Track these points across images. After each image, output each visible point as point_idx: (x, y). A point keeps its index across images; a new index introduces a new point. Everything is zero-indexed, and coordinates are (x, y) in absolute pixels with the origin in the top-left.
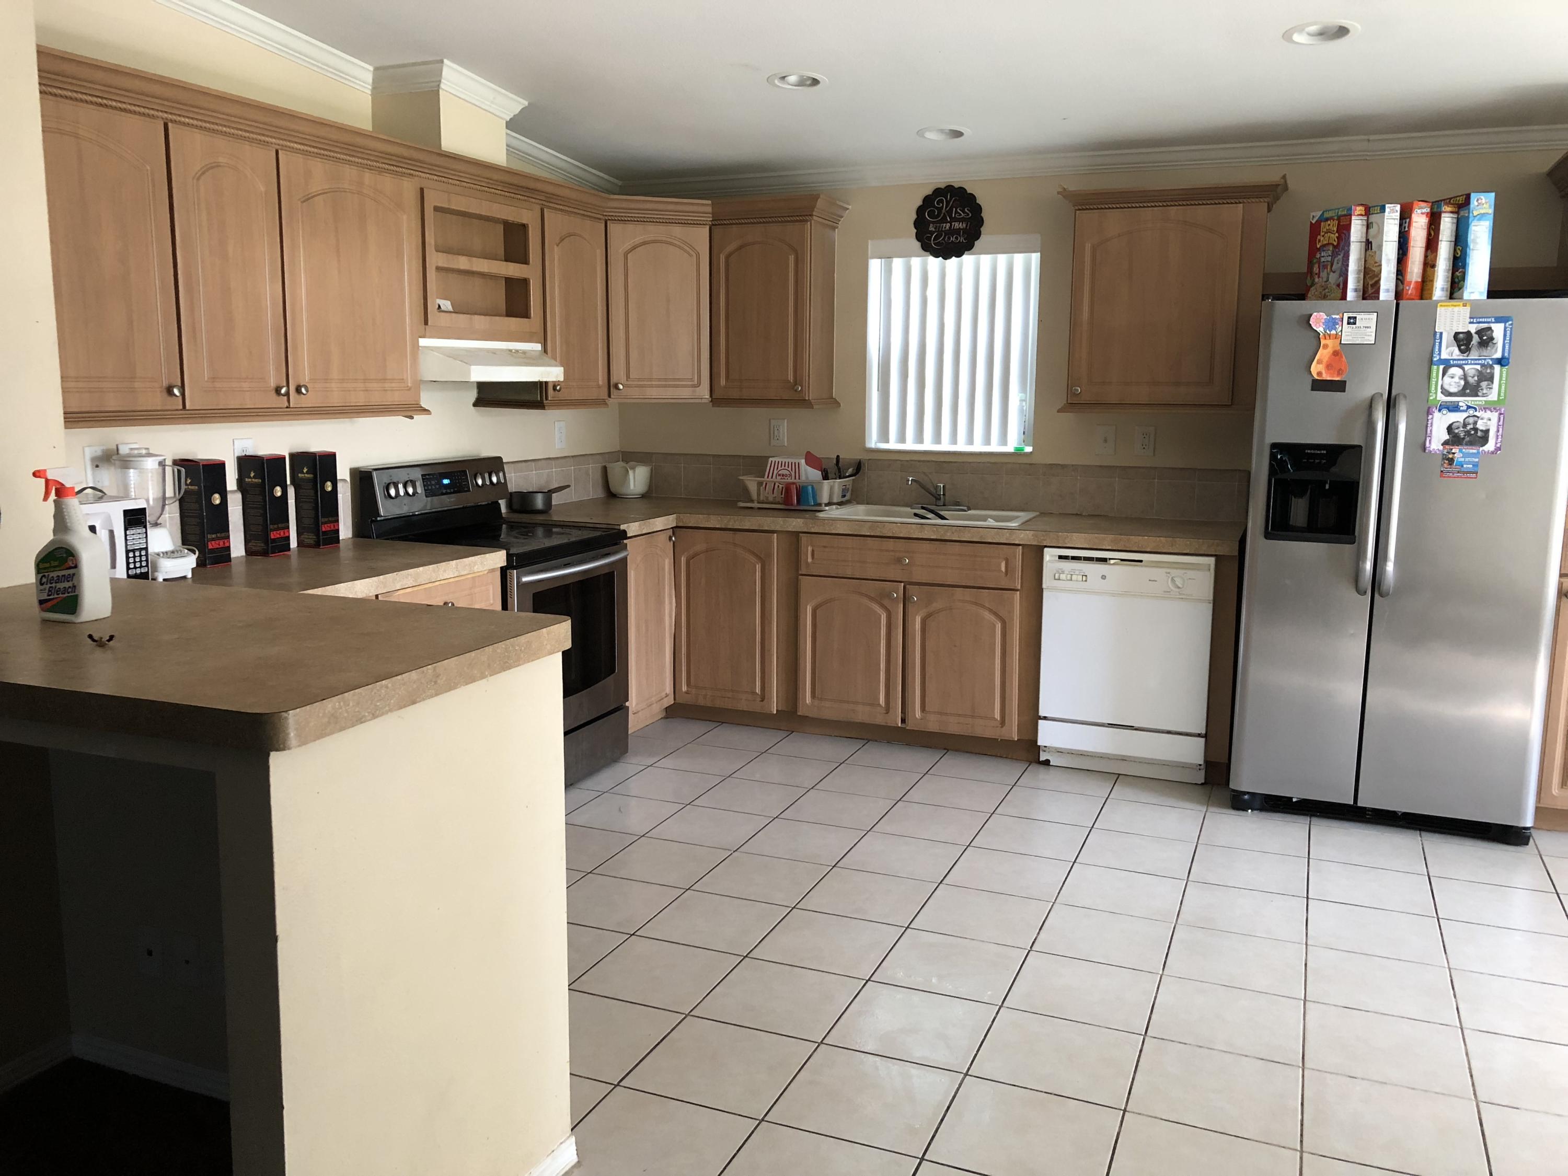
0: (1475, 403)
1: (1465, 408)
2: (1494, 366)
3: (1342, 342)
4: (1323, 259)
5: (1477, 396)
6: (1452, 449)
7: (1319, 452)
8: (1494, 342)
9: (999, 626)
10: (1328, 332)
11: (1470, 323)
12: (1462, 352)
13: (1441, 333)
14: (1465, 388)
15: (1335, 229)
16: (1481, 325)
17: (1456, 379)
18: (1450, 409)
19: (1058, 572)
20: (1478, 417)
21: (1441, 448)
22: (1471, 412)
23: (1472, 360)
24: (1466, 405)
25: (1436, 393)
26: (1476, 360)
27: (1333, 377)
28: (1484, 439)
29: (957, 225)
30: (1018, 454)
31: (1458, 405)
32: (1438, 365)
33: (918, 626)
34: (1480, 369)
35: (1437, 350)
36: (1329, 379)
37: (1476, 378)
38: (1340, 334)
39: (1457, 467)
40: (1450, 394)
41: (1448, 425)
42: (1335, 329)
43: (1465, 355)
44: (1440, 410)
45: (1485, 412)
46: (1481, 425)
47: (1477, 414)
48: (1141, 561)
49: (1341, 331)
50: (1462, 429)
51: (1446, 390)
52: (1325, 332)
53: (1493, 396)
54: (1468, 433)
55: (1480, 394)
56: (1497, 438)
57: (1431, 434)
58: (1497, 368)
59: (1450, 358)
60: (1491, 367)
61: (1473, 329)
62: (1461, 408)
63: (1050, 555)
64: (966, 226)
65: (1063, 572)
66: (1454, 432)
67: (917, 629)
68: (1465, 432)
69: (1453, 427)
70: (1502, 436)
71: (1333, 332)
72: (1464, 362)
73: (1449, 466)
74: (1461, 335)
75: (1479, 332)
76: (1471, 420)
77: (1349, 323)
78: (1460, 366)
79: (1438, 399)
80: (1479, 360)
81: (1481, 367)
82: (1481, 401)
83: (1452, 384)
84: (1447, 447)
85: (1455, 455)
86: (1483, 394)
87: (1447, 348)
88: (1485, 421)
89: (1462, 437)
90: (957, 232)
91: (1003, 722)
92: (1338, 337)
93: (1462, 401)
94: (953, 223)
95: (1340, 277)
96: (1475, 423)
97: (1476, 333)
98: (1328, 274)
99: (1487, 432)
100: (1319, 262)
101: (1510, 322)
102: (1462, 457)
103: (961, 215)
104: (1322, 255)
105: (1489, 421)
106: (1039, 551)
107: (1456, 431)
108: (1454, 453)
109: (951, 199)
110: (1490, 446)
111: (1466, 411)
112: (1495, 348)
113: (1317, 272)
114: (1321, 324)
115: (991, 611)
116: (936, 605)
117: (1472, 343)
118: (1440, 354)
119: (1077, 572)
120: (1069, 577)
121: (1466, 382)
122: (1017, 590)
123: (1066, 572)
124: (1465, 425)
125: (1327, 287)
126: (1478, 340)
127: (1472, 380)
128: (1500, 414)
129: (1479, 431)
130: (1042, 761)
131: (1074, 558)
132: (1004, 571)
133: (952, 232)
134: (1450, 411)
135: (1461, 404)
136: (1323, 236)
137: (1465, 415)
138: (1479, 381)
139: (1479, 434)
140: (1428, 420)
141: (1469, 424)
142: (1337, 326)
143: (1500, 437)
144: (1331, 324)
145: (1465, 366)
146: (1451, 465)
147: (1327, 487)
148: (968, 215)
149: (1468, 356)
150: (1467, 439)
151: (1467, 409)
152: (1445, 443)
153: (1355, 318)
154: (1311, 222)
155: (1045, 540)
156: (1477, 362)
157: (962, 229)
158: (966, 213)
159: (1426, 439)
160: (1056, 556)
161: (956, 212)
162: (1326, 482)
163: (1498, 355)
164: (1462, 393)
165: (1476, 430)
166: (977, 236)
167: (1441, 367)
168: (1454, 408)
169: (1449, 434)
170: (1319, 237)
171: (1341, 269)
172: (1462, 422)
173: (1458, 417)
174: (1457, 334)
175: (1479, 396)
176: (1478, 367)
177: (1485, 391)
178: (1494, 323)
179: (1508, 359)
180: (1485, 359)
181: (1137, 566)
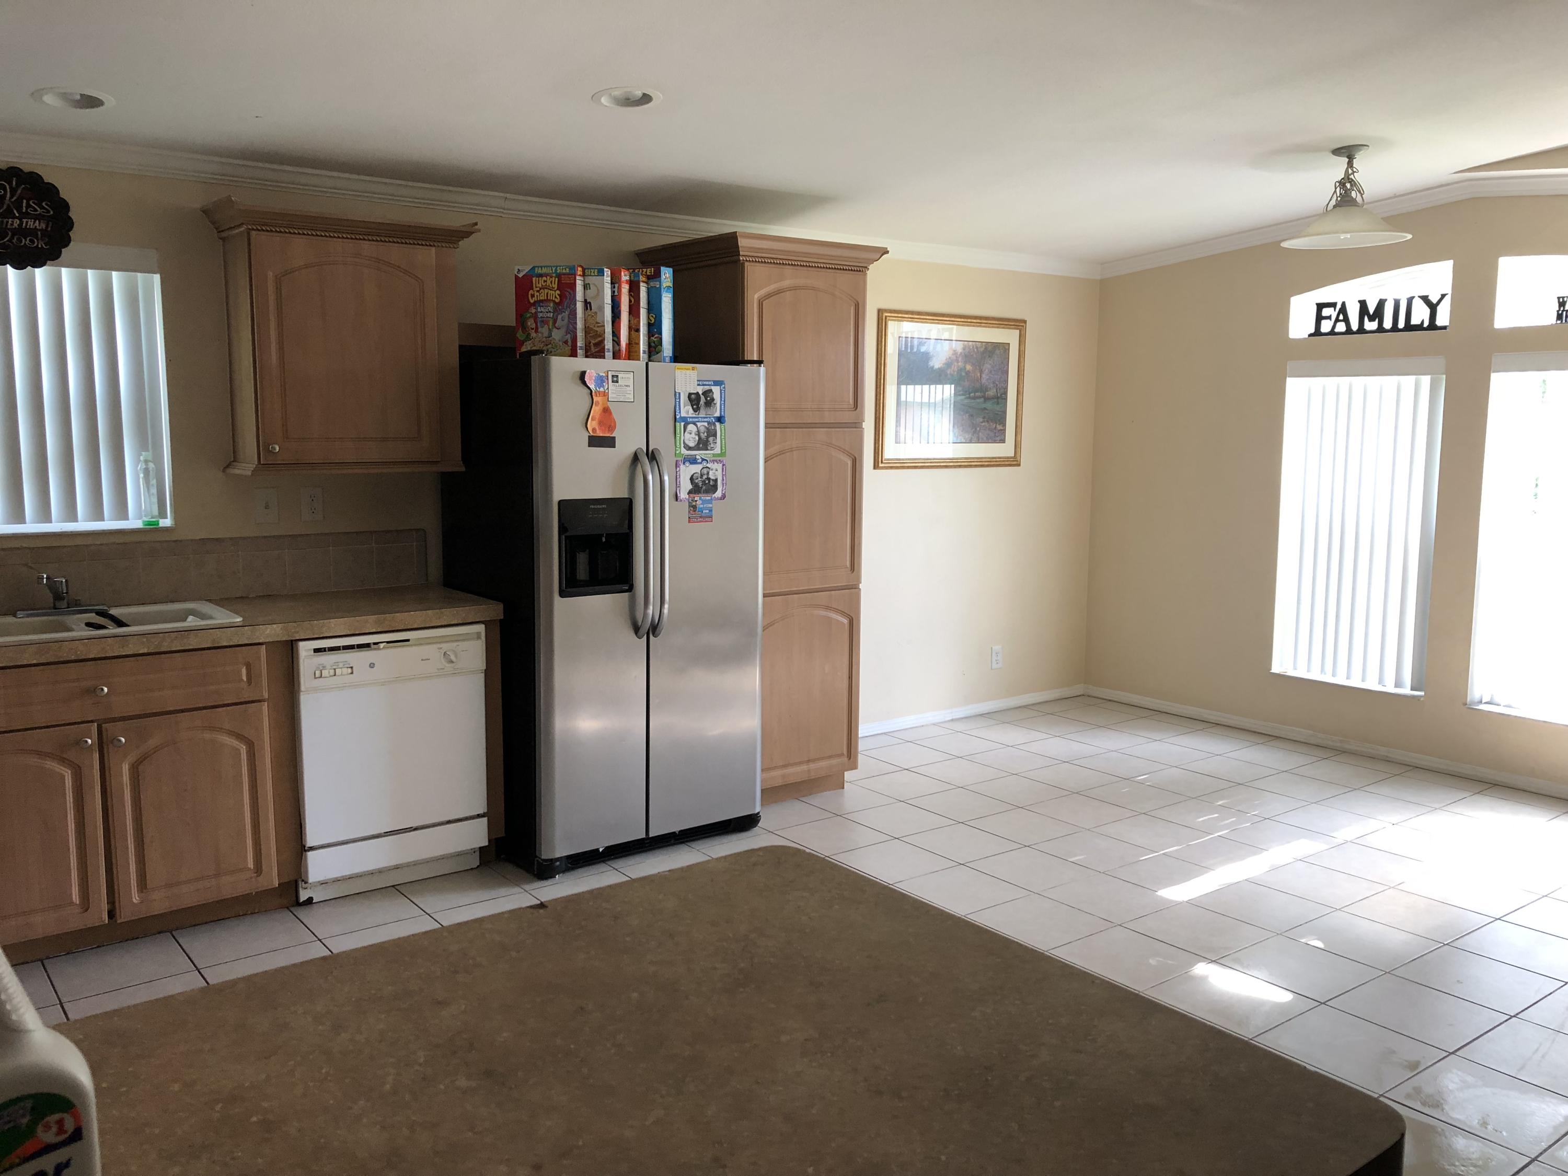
0: (707, 456)
1: (700, 461)
2: (716, 423)
3: (609, 400)
4: (540, 315)
5: (707, 450)
6: (694, 497)
7: (601, 507)
8: (715, 402)
9: (243, 749)
10: (598, 389)
11: (699, 385)
12: (695, 410)
13: (679, 393)
14: (699, 443)
15: (556, 286)
16: (705, 387)
17: (693, 435)
18: (691, 461)
19: (318, 668)
20: (709, 468)
21: (687, 496)
22: (705, 463)
23: (701, 417)
24: (701, 458)
25: (680, 448)
26: (704, 418)
27: (605, 433)
28: (714, 488)
29: (31, 224)
30: (152, 530)
31: (696, 458)
32: (680, 423)
33: (126, 778)
34: (707, 426)
35: (678, 409)
36: (601, 435)
37: (706, 434)
38: (607, 391)
39: (699, 513)
40: (690, 448)
41: (690, 476)
42: (603, 386)
43: (697, 413)
44: (684, 463)
45: (714, 464)
46: (712, 476)
47: (708, 465)
48: (408, 640)
49: (608, 388)
50: (700, 479)
51: (686, 444)
52: (596, 389)
53: (717, 450)
54: (704, 482)
55: (709, 448)
56: (723, 486)
57: (680, 485)
58: (718, 424)
59: (687, 416)
60: (714, 424)
61: (700, 390)
62: (698, 461)
63: (305, 649)
64: (47, 227)
65: (324, 667)
66: (695, 482)
67: (125, 782)
68: (702, 482)
69: (694, 478)
70: (726, 484)
71: (602, 389)
72: (696, 420)
73: (694, 513)
74: (693, 396)
75: (705, 393)
76: (705, 471)
77: (613, 382)
78: (694, 424)
79: (682, 453)
80: (706, 418)
81: (708, 425)
82: (710, 454)
83: (691, 439)
84: (691, 495)
85: (697, 502)
86: (711, 448)
87: (684, 407)
88: (714, 471)
89: (701, 486)
90: (32, 232)
91: (258, 869)
92: (605, 394)
93: (699, 454)
94: (25, 220)
95: (566, 335)
96: (708, 473)
97: (702, 394)
98: (550, 331)
99: (716, 481)
100: (535, 316)
101: (723, 386)
102: (701, 504)
103: (36, 210)
104: (539, 310)
105: (716, 471)
106: (290, 647)
107: (697, 481)
108: (696, 501)
109: (18, 185)
110: (718, 494)
111: (701, 463)
112: (715, 408)
113: (534, 326)
114: (593, 381)
115: (231, 733)
116: (152, 743)
117: (701, 403)
118: (680, 412)
119: (341, 665)
120: (332, 672)
121: (700, 438)
122: (264, 701)
123: (328, 667)
124: (702, 476)
125: (551, 343)
126: (705, 401)
127: (703, 436)
128: (723, 465)
129: (711, 481)
130: (304, 901)
131: (332, 649)
132: (245, 680)
133: (23, 232)
134: (691, 463)
135: (698, 457)
136: (538, 291)
137: (700, 466)
138: (708, 437)
139: (712, 483)
140: (677, 472)
141: (704, 475)
142: (604, 384)
143: (725, 485)
144: (599, 382)
145: (698, 423)
146: (695, 511)
147: (604, 540)
148: (49, 212)
149: (698, 415)
150: (704, 488)
151: (702, 461)
152: (690, 492)
153: (617, 376)
154: (516, 277)
155: (298, 632)
156: (705, 420)
157: (40, 230)
158: (44, 208)
159: (676, 489)
160: (311, 650)
161: (28, 206)
162: (602, 535)
163: (717, 414)
164: (697, 448)
165: (709, 479)
166: (66, 242)
167: (683, 424)
168: (693, 461)
169: (692, 484)
170: (531, 292)
171: (568, 327)
172: (700, 473)
173: (696, 469)
174: (690, 394)
175: (709, 450)
176: (706, 424)
177: (712, 446)
178: (713, 385)
179: (724, 417)
180: (710, 417)
181: (404, 646)
